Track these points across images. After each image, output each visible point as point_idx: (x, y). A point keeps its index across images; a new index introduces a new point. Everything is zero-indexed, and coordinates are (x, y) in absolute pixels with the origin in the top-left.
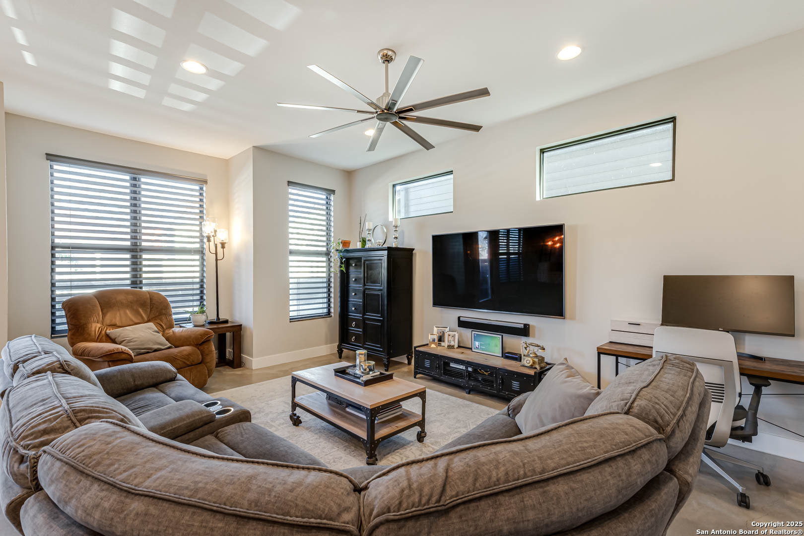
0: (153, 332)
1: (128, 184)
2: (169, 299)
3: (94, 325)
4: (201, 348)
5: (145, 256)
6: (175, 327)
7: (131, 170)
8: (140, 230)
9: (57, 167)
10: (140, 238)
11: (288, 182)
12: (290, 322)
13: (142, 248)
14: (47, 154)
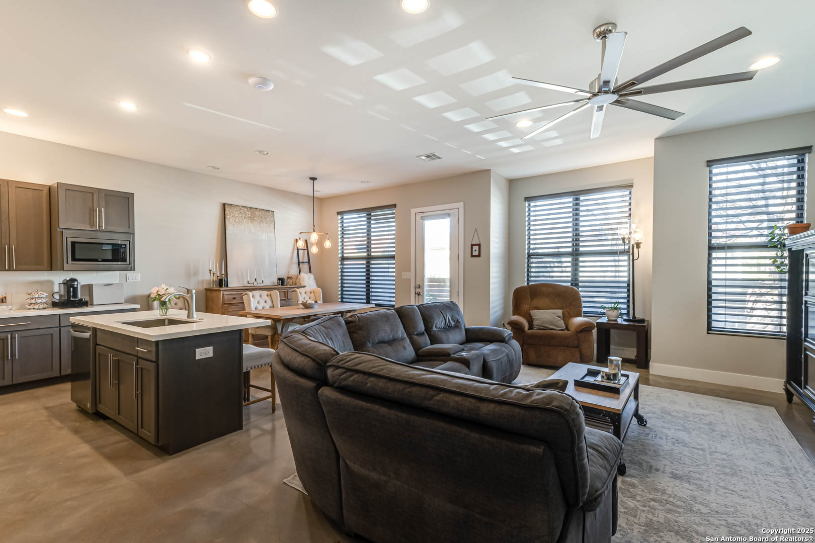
0: (557, 316)
1: (571, 205)
2: (581, 294)
3: (524, 306)
4: (579, 335)
5: (581, 259)
6: (581, 317)
7: (574, 193)
8: (579, 239)
9: (532, 204)
10: (579, 245)
11: (708, 162)
12: (708, 333)
13: (578, 252)
14: (525, 198)
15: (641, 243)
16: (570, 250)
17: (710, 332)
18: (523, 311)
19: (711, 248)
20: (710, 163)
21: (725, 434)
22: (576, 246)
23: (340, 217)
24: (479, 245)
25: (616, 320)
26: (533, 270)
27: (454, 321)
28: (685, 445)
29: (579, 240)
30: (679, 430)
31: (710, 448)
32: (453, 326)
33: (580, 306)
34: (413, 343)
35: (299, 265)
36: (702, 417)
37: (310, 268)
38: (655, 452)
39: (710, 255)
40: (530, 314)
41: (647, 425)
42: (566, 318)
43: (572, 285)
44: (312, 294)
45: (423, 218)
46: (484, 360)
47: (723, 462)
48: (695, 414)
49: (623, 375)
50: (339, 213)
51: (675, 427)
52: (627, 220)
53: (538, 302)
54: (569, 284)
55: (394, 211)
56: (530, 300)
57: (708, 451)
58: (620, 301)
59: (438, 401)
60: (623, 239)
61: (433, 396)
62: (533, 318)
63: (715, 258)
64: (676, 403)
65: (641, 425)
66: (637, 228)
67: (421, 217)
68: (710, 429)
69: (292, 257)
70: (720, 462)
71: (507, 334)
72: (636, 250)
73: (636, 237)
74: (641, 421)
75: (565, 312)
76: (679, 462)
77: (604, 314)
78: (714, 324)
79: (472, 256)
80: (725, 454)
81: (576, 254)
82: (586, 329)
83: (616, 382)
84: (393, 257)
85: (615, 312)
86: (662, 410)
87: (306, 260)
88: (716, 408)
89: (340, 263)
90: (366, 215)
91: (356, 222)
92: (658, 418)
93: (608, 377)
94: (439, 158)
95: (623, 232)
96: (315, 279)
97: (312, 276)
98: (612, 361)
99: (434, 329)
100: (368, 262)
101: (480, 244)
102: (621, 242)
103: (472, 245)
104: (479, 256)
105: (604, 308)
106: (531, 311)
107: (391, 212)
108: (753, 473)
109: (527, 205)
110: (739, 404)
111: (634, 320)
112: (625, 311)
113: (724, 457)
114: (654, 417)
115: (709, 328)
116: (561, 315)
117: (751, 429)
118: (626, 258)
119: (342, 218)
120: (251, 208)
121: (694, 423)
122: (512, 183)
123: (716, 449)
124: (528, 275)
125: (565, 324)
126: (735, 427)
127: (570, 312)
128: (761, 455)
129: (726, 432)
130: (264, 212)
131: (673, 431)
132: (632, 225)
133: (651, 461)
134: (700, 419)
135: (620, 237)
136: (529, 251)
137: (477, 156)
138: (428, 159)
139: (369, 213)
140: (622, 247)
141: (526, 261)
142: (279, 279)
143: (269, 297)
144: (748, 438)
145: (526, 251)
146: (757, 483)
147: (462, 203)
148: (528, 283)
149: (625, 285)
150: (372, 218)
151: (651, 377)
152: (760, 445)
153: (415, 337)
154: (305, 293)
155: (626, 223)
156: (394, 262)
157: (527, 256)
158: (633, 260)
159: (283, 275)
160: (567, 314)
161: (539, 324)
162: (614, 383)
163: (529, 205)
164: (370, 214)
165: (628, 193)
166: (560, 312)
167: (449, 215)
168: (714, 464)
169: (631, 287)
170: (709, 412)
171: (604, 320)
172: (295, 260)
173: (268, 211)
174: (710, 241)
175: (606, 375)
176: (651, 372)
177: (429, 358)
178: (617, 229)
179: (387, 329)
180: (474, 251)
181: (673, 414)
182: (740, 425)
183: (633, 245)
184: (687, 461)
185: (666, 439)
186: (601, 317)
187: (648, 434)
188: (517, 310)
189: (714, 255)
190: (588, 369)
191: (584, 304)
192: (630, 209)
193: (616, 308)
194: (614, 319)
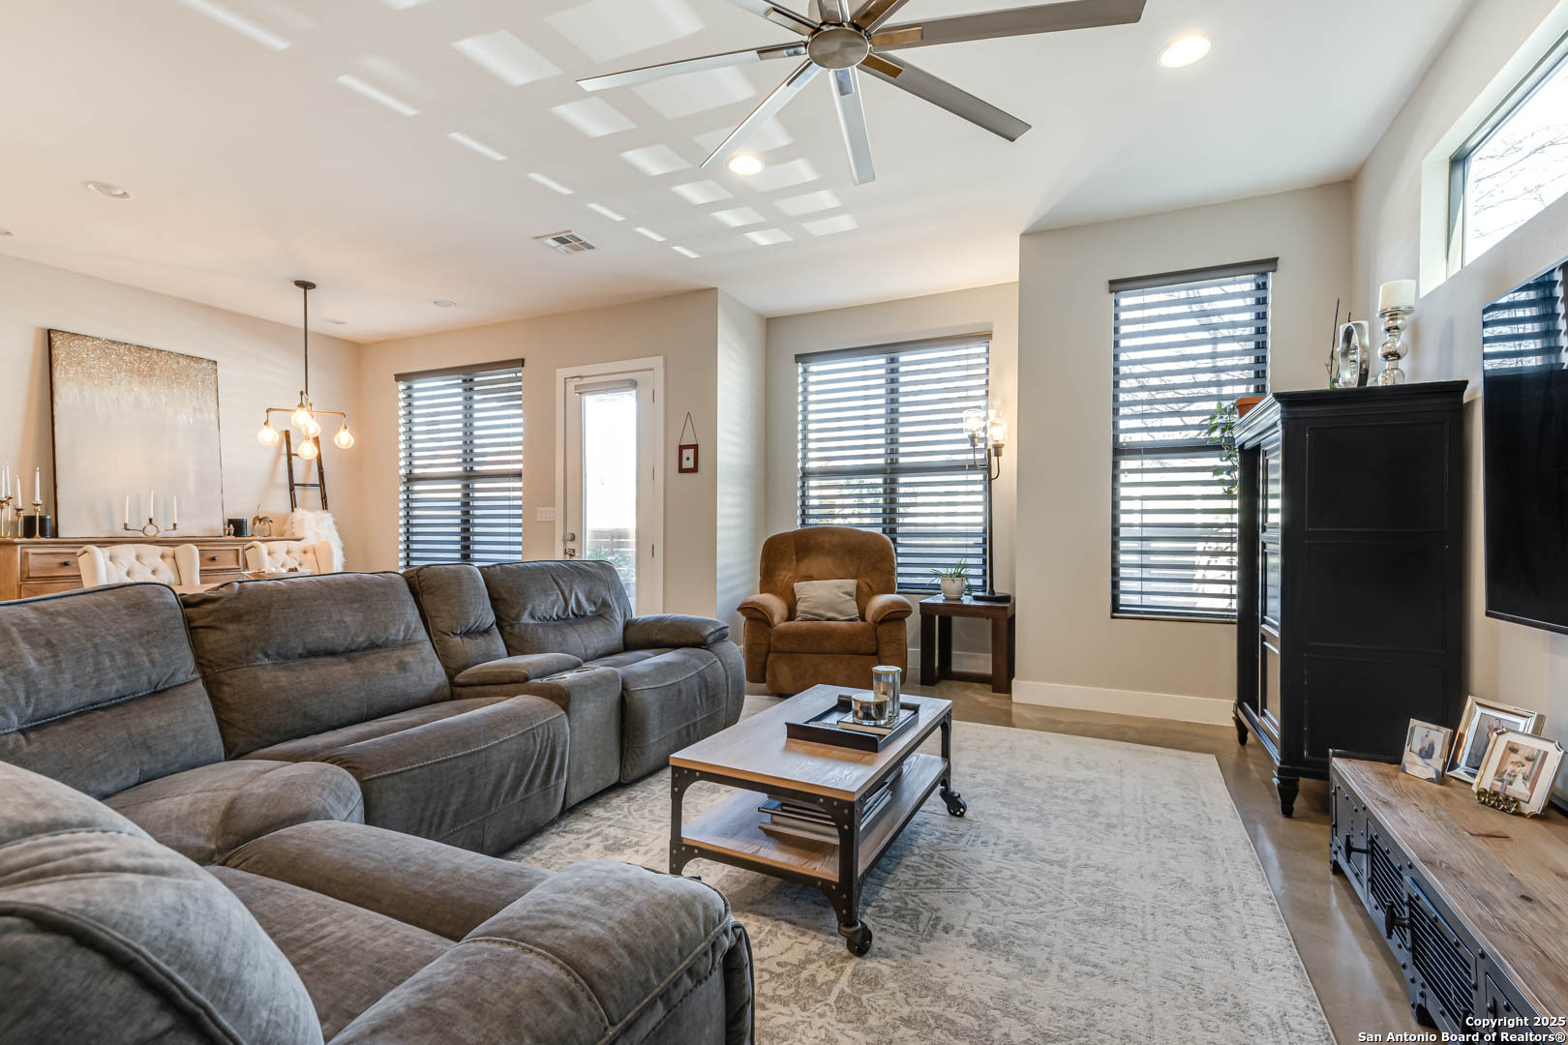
0: (844, 593)
1: (884, 371)
3: (783, 573)
4: (879, 629)
5: (902, 480)
6: (893, 593)
8: (897, 439)
9: (813, 368)
10: (897, 452)
11: (1112, 282)
12: (1113, 617)
13: (897, 466)
14: (796, 356)
15: (1003, 445)
16: (881, 461)
17: (1116, 615)
18: (779, 584)
19: (1119, 451)
20: (1117, 285)
21: (1114, 820)
22: (892, 453)
23: (402, 386)
24: (695, 447)
25: (959, 599)
26: (813, 502)
27: (595, 604)
28: (1028, 852)
29: (897, 443)
30: (1028, 819)
31: (1078, 857)
32: (589, 614)
33: (891, 572)
34: (443, 654)
35: (292, 489)
36: (1083, 787)
37: (324, 498)
38: (961, 879)
39: (1115, 465)
40: (792, 589)
41: (965, 814)
42: (862, 597)
43: (884, 531)
44: (310, 555)
45: (582, 390)
46: (625, 688)
47: (1096, 891)
48: (1070, 780)
49: (904, 707)
50: (399, 377)
51: (1021, 814)
52: (981, 402)
53: (812, 564)
54: (877, 530)
55: (519, 375)
56: (795, 561)
57: (1070, 865)
58: (970, 561)
60: (973, 440)
62: (797, 597)
63: (1124, 471)
64: (1041, 758)
65: (954, 814)
66: (997, 416)
67: (577, 387)
68: (1089, 812)
69: (273, 473)
70: (1089, 892)
71: (712, 630)
72: (994, 459)
73: (996, 436)
74: (955, 806)
75: (863, 585)
76: (1002, 901)
77: (937, 587)
78: (1124, 599)
79: (682, 470)
80: (1103, 869)
81: (892, 469)
82: (895, 616)
83: (883, 722)
84: (518, 475)
85: (956, 582)
86: (1010, 776)
87: (314, 479)
88: (1112, 765)
89: (402, 488)
90: (460, 381)
91: (439, 397)
92: (995, 795)
93: (868, 713)
94: (590, 247)
95: (973, 422)
96: (335, 523)
97: (327, 518)
98: (879, 675)
99: (526, 619)
100: (467, 487)
101: (697, 445)
102: (968, 446)
103: (682, 448)
104: (695, 470)
105: (937, 575)
106: (796, 584)
107: (514, 375)
108: (1148, 910)
109: (800, 370)
110: (1156, 753)
111: (991, 597)
112: (979, 582)
113: (1100, 876)
114: (987, 795)
115: (1115, 607)
116: (853, 590)
117: (1165, 806)
118: (978, 476)
119: (409, 388)
120: (140, 348)
121: (1061, 802)
122: (772, 325)
123: (1089, 858)
124: (803, 513)
125: (859, 607)
126: (1137, 803)
127: (870, 583)
128: (1172, 863)
129: (1117, 817)
130: (183, 362)
131: (1015, 823)
132: (990, 412)
133: (943, 904)
134: (1076, 793)
135: (965, 435)
136: (805, 464)
137: (677, 248)
138: (563, 247)
139: (468, 377)
140: (970, 456)
141: (799, 484)
142: (231, 522)
143: (170, 560)
144: (1157, 827)
145: (799, 465)
146: (1150, 937)
147: (660, 359)
148: (803, 529)
149: (980, 530)
150: (476, 388)
151: (1014, 709)
152: (1175, 841)
153: (458, 639)
154: (288, 552)
155: (980, 408)
156: (519, 484)
157: (800, 474)
158: (990, 480)
159: (244, 511)
160: (865, 588)
161: (806, 609)
162: (875, 726)
163: (805, 371)
164: (471, 380)
165: (983, 350)
166: (850, 584)
167: (634, 384)
168: (1074, 897)
169: (988, 531)
170: (1096, 775)
171: (939, 599)
172: (283, 478)
173: (199, 359)
174: (1116, 438)
175: (861, 708)
176: (1014, 700)
177: (478, 688)
178: (961, 420)
179: (348, 619)
180: (684, 459)
181: (1027, 784)
182: (1147, 799)
183: (989, 451)
184: (1021, 895)
185: (995, 844)
186: (935, 594)
187: (961, 836)
188: (768, 581)
189: (1124, 464)
190: (840, 696)
191: (899, 570)
192: (987, 381)
193: (959, 575)
194: (955, 596)
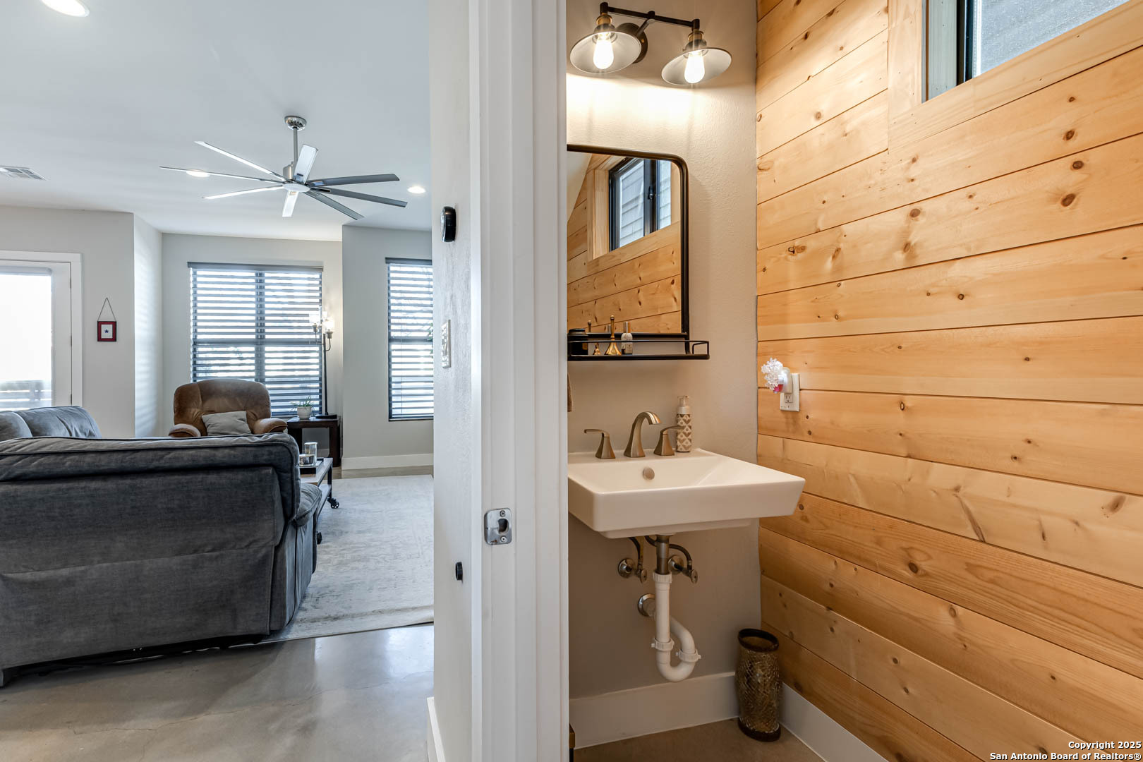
0: (240, 419)
1: (253, 281)
2: (270, 392)
3: (193, 410)
5: (267, 348)
6: (269, 418)
7: (255, 267)
8: (264, 324)
9: (199, 273)
10: (264, 332)
11: (386, 259)
12: (389, 421)
13: (264, 340)
14: (188, 262)
15: (333, 332)
16: (254, 337)
17: (391, 420)
18: (191, 417)
19: (391, 340)
20: (388, 260)
22: (261, 332)
24: (113, 323)
25: (308, 419)
26: (201, 362)
28: (369, 512)
29: (264, 326)
30: (364, 504)
33: (268, 406)
38: (346, 522)
39: (389, 347)
40: (202, 420)
41: (339, 507)
42: (251, 421)
43: (257, 381)
49: (318, 459)
51: (361, 503)
52: (317, 306)
53: (210, 404)
54: (253, 380)
56: (201, 403)
58: (312, 397)
59: (170, 458)
60: (315, 327)
61: (163, 456)
62: (206, 424)
63: (394, 350)
64: (363, 486)
65: (335, 507)
66: (328, 316)
72: (327, 339)
73: (329, 326)
74: (334, 503)
75: (249, 414)
76: (363, 523)
77: (295, 413)
78: (394, 412)
79: (100, 339)
81: (260, 342)
82: (276, 429)
85: (307, 410)
86: (352, 493)
92: (348, 499)
94: (36, 177)
95: (314, 318)
98: (308, 447)
101: (115, 323)
102: (312, 330)
103: (100, 323)
104: (114, 339)
105: (295, 406)
106: (203, 416)
109: (191, 272)
111: (327, 416)
112: (317, 409)
114: (345, 499)
115: (390, 416)
116: (245, 417)
118: (317, 349)
122: (166, 238)
124: (194, 369)
125: (250, 428)
127: (255, 413)
132: (323, 313)
135: (311, 324)
136: (196, 336)
138: (13, 174)
140: (314, 337)
141: (192, 350)
145: (192, 337)
147: (77, 256)
148: (195, 381)
149: (317, 379)
151: (344, 472)
155: (317, 309)
157: (192, 344)
158: (325, 351)
160: (252, 416)
161: (215, 431)
163: (195, 273)
165: (318, 276)
166: (243, 414)
167: (49, 270)
169: (323, 379)
171: (296, 419)
174: (389, 333)
176: (342, 463)
178: (307, 315)
180: (102, 332)
183: (324, 335)
184: (370, 521)
186: (294, 417)
188: (181, 416)
189: (393, 346)
191: (272, 404)
192: (321, 294)
193: (308, 405)
194: (306, 417)
